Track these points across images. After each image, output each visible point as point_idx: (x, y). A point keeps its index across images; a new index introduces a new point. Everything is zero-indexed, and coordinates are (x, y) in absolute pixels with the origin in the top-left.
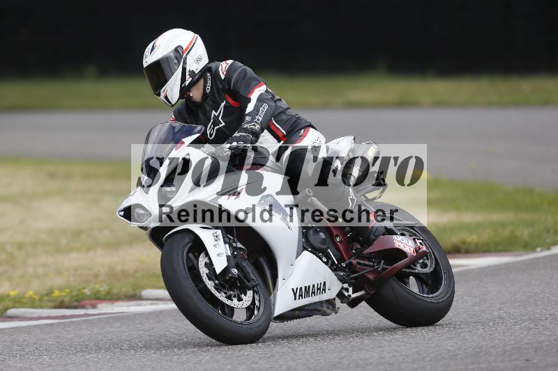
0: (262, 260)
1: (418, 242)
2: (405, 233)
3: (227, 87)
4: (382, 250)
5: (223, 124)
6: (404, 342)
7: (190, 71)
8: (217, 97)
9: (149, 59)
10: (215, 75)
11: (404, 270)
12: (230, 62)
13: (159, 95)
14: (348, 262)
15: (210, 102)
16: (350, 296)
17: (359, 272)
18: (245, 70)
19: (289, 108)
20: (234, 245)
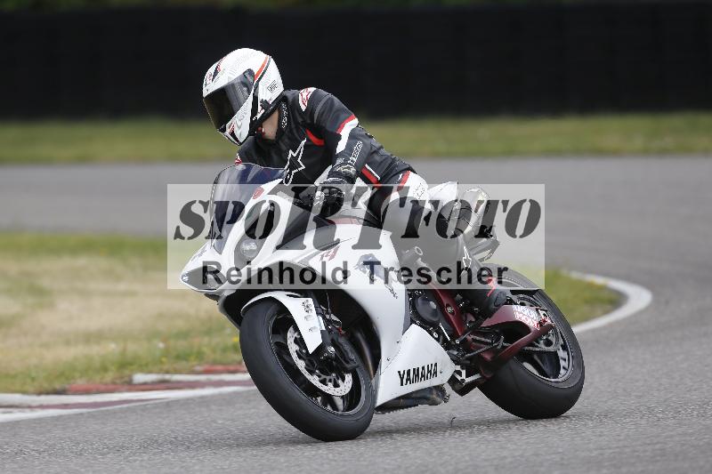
0: (359, 336)
1: (542, 313)
2: (525, 302)
3: (309, 121)
4: (503, 323)
5: (304, 167)
6: (328, 458)
7: (262, 101)
8: (296, 134)
9: (210, 86)
10: (293, 106)
11: (526, 348)
12: (312, 89)
13: (224, 130)
14: (462, 338)
15: (287, 140)
16: (463, 380)
17: (473, 351)
18: (332, 100)
19: (381, 147)
20: (328, 317)
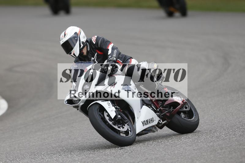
3: (97, 47)
7: (82, 42)
8: (93, 52)
9: (64, 40)
11: (179, 110)
12: (96, 36)
13: (71, 54)
14: (159, 108)
15: (90, 54)
16: (162, 123)
17: (163, 113)
18: (103, 38)
20: (116, 107)
